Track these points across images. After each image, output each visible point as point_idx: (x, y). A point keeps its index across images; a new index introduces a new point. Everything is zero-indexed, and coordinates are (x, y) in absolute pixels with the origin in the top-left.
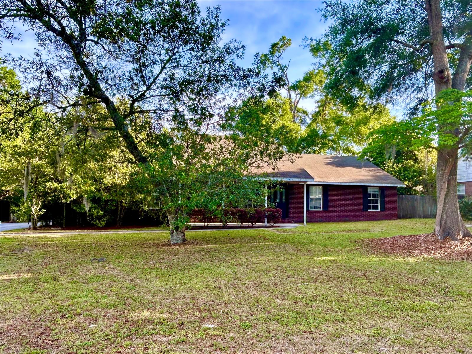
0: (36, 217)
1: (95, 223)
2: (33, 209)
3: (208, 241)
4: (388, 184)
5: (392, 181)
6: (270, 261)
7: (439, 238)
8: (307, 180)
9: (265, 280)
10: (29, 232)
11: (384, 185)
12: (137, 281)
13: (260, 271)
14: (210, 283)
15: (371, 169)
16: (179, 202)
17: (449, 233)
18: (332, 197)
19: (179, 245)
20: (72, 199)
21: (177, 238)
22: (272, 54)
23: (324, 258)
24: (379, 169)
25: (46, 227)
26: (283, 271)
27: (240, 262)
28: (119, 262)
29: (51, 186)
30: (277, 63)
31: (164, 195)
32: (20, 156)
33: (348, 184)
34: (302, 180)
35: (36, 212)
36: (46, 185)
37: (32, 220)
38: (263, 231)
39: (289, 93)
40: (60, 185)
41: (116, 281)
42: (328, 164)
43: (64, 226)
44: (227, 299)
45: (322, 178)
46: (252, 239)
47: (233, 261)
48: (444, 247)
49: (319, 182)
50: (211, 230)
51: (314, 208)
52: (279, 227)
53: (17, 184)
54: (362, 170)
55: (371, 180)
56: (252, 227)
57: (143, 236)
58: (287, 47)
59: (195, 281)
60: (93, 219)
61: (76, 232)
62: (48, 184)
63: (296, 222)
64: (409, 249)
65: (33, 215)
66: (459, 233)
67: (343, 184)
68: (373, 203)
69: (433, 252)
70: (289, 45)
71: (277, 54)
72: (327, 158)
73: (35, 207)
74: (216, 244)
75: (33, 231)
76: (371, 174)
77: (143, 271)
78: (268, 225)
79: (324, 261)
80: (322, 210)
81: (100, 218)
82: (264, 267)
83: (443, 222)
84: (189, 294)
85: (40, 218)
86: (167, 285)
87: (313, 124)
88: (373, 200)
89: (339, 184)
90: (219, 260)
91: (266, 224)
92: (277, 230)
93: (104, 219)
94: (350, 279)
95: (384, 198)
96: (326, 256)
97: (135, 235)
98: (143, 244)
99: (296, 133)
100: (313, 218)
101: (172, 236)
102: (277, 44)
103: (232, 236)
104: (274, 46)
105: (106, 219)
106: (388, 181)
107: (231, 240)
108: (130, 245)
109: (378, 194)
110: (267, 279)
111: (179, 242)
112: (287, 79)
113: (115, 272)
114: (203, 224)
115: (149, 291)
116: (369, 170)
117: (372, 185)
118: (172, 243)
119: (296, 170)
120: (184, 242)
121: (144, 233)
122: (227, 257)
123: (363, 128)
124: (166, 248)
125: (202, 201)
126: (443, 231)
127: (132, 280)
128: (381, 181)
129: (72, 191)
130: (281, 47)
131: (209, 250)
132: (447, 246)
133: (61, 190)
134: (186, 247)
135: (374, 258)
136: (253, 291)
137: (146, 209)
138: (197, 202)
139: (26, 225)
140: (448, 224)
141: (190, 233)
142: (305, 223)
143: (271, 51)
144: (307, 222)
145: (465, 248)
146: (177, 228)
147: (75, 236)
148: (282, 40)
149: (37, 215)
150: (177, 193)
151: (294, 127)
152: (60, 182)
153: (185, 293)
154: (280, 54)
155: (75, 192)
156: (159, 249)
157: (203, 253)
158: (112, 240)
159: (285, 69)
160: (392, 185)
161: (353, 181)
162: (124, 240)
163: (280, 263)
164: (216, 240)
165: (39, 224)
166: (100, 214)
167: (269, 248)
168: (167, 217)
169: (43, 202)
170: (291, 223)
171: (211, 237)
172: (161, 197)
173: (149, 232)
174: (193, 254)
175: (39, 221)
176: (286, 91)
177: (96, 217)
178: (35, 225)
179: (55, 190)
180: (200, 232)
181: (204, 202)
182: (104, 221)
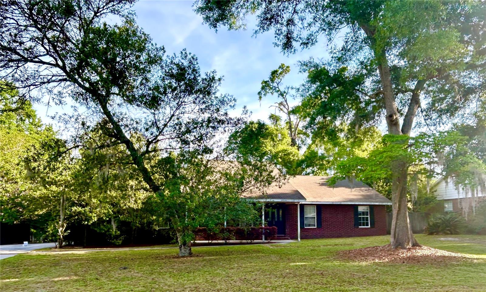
0: (62, 237)
1: (113, 241)
2: (60, 230)
3: (209, 254)
4: (377, 202)
5: (381, 200)
6: (255, 266)
7: (392, 247)
8: (300, 201)
9: (248, 277)
10: (56, 250)
11: (373, 204)
12: (157, 279)
13: (246, 272)
14: (208, 279)
15: (363, 188)
16: (186, 222)
17: (400, 243)
18: (326, 215)
19: (187, 257)
20: (93, 221)
21: (185, 251)
22: (272, 80)
23: (298, 264)
24: (370, 188)
25: (69, 246)
26: (264, 271)
27: (232, 267)
28: (141, 269)
29: (76, 210)
30: (277, 89)
31: (174, 217)
32: (50, 185)
33: (339, 203)
34: (296, 201)
35: (62, 233)
36: (71, 210)
37: (58, 241)
38: (260, 246)
39: (289, 117)
40: (83, 209)
41: (141, 280)
42: (322, 184)
43: (85, 245)
44: (219, 288)
45: (315, 198)
46: (247, 252)
47: (227, 266)
48: (393, 254)
49: (312, 202)
50: (215, 246)
51: (309, 226)
52: (275, 243)
53: (47, 209)
54: (353, 190)
55: (361, 199)
56: (251, 243)
57: (155, 251)
58: (286, 73)
59: (198, 278)
60: (111, 238)
61: (97, 250)
62: (74, 209)
63: (292, 239)
64: (367, 256)
65: (60, 236)
66: (409, 243)
67: (334, 203)
68: (363, 220)
69: (384, 258)
70: (288, 71)
71: (277, 80)
72: (323, 179)
73: (61, 229)
74: (216, 256)
75: (60, 250)
76: (362, 193)
77: (160, 273)
78: (266, 241)
79: (297, 265)
80: (316, 227)
81: (117, 237)
82: (250, 270)
83: (396, 235)
84: (194, 286)
85: (65, 238)
86: (178, 281)
87: (313, 146)
88: (363, 218)
89: (331, 203)
90: (217, 265)
91: (264, 240)
92: (271, 246)
93: (121, 238)
94: (309, 276)
95: (374, 216)
96: (301, 262)
97: (149, 251)
98: (157, 257)
99: (294, 156)
100: (307, 235)
101: (181, 250)
102: (276, 71)
103: (230, 250)
104: (274, 73)
105: (122, 238)
106: (377, 200)
107: (229, 253)
108: (147, 258)
109: (368, 212)
110: (250, 277)
111: (186, 254)
112: (287, 104)
113: (140, 275)
114: (208, 241)
115: (166, 285)
116: (360, 190)
117: (361, 203)
118: (180, 255)
119: (290, 192)
120: (191, 254)
121: (156, 250)
122: (223, 264)
123: (357, 150)
124: (176, 259)
125: (203, 221)
126: (397, 242)
127: (153, 279)
128: (370, 200)
129: (93, 214)
130: (280, 74)
131: (210, 260)
132: (396, 253)
133: (84, 214)
134: (192, 258)
135: (337, 263)
136: (238, 283)
137: (157, 228)
138: (199, 221)
139: (53, 245)
140: (400, 237)
141: (196, 249)
142: (299, 239)
143: (271, 78)
144: (301, 238)
145: (409, 254)
146: (184, 244)
147: (97, 252)
148: (281, 67)
149: (63, 236)
150: (185, 215)
151: (291, 151)
152: (83, 207)
153: (191, 285)
154: (279, 80)
155: (95, 215)
156: (170, 260)
157: (205, 262)
158: (130, 255)
159: (285, 94)
160: (381, 204)
161: (345, 200)
162: (140, 254)
163: (263, 267)
164: (217, 253)
165: (64, 243)
166: (117, 234)
167: (258, 257)
168: (176, 234)
169: (68, 224)
170: (288, 239)
171: (213, 251)
172: (171, 218)
173: (160, 248)
174: (197, 262)
175: (64, 241)
176: (286, 115)
177: (114, 236)
178: (61, 244)
179: (80, 213)
180: (205, 248)
181: (204, 222)
182: (120, 240)
